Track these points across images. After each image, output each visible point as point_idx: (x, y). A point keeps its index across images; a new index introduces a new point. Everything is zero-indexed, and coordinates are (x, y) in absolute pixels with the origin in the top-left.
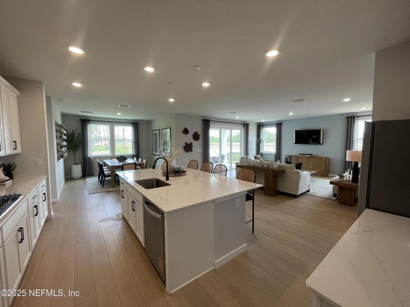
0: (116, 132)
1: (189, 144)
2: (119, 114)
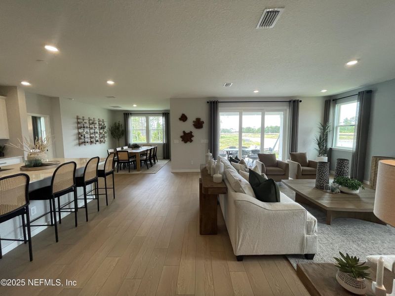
0: (151, 123)
1: (188, 134)
2: (135, 106)
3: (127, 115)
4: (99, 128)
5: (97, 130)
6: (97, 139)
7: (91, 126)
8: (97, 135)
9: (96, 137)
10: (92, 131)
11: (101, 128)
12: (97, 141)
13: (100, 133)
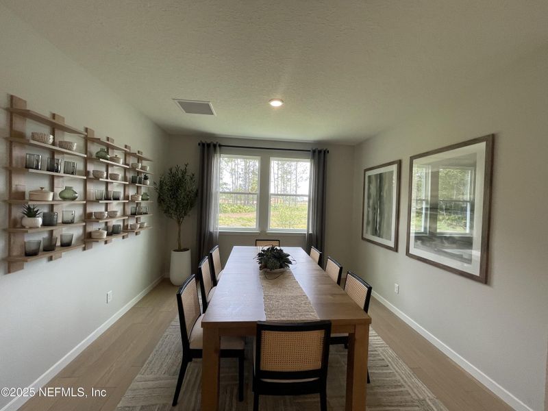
3: (209, 147)
4: (125, 179)
5: (116, 188)
6: (113, 222)
7: (91, 168)
8: (115, 206)
9: (112, 215)
10: (95, 189)
11: (133, 181)
12: (113, 232)
13: (126, 198)
